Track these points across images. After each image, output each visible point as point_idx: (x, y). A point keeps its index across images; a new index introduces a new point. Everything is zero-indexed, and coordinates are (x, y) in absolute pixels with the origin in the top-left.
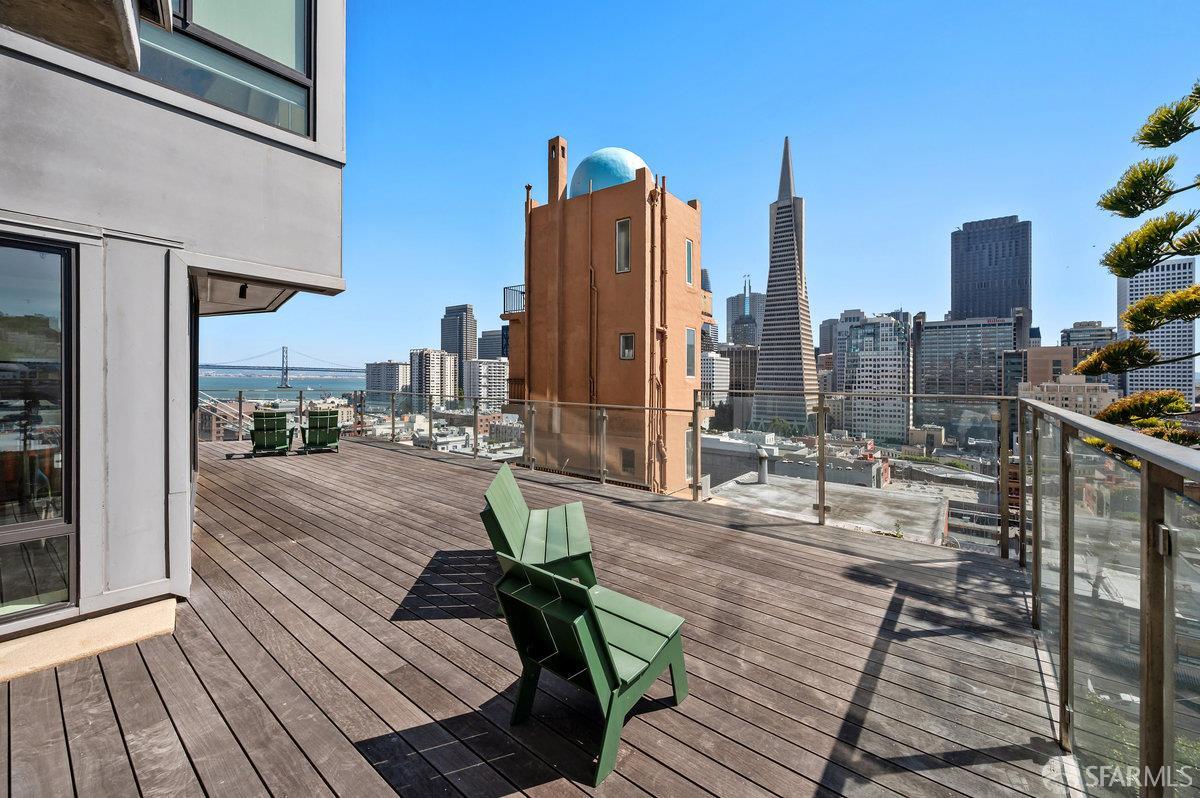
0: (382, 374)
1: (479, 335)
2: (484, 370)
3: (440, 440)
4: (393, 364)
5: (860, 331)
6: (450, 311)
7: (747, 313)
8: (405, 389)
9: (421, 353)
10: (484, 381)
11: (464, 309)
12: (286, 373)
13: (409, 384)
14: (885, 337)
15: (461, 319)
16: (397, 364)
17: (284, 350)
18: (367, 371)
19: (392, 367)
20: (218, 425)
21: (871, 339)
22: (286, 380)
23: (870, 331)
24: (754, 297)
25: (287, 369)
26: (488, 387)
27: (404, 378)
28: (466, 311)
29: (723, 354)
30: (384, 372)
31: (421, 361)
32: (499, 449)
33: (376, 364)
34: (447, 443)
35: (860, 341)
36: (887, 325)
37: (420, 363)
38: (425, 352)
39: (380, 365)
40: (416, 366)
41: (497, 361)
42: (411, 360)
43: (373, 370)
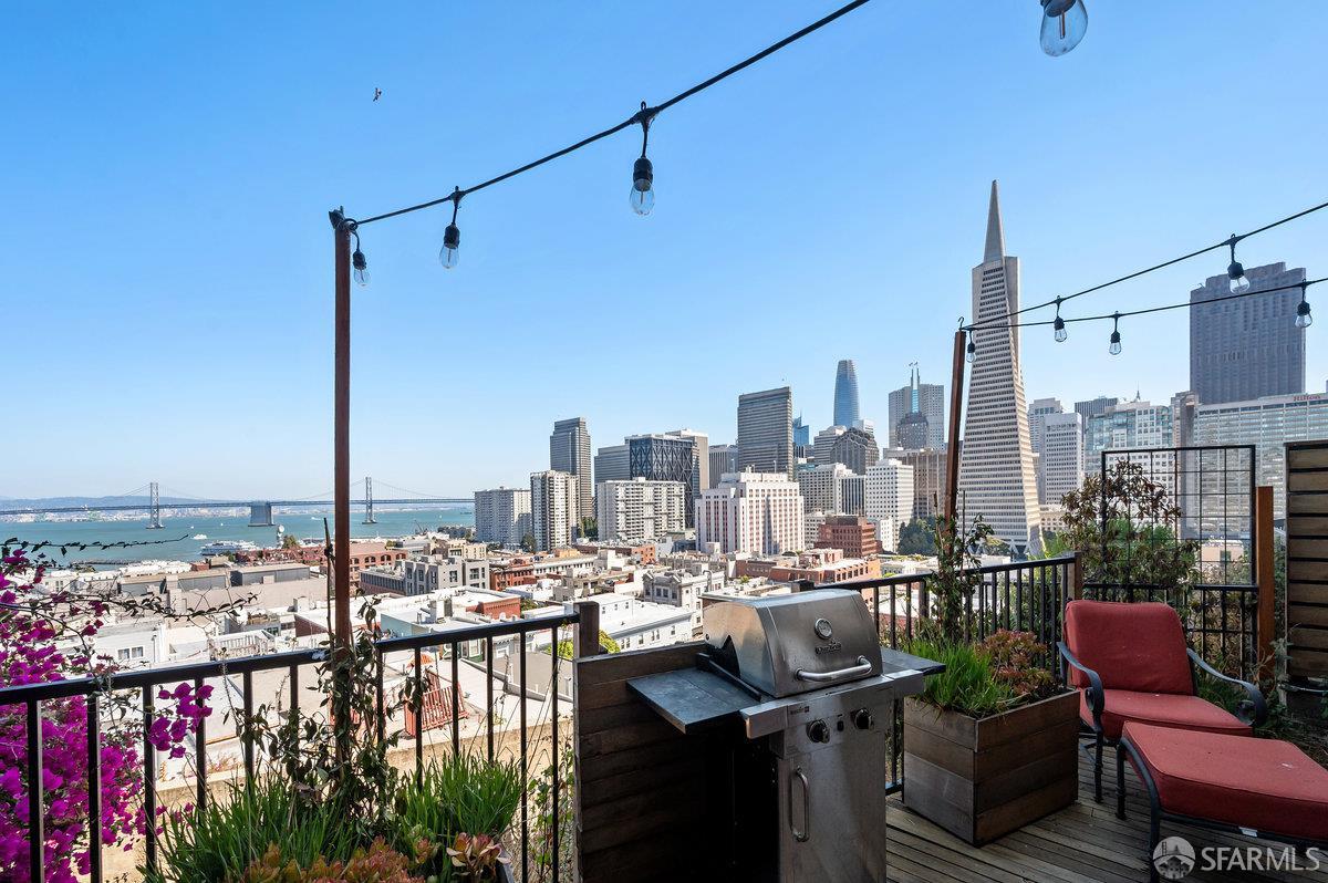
0: (493, 502)
1: (594, 453)
2: (621, 493)
4: (506, 491)
5: (1106, 422)
6: (559, 427)
7: (915, 410)
8: (523, 517)
9: (544, 477)
10: (621, 506)
11: (576, 423)
12: (371, 507)
13: (530, 511)
14: (1143, 428)
15: (573, 435)
16: (513, 491)
18: (476, 501)
19: (506, 496)
21: (1124, 431)
22: (371, 514)
23: (1120, 421)
24: (925, 390)
26: (626, 514)
27: (522, 505)
28: (578, 426)
29: (904, 460)
30: (495, 500)
31: (542, 487)
33: (485, 492)
35: (1106, 435)
36: (1146, 412)
38: (548, 475)
39: (490, 492)
40: (538, 492)
41: (634, 482)
42: (532, 484)
43: (483, 498)
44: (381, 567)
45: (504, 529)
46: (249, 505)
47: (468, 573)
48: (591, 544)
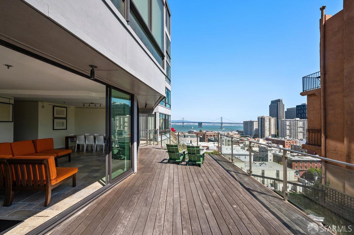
0: (248, 124)
1: (285, 110)
2: (288, 123)
3: (269, 149)
4: (252, 121)
6: (272, 102)
8: (256, 129)
9: (262, 118)
10: (288, 127)
12: (222, 124)
13: (257, 128)
15: (277, 105)
16: (254, 121)
17: (221, 118)
18: (244, 124)
19: (251, 123)
20: (207, 137)
22: (222, 126)
25: (222, 123)
26: (290, 130)
27: (256, 126)
28: (279, 102)
30: (249, 124)
31: (262, 120)
32: (296, 156)
33: (246, 121)
34: (272, 150)
37: (261, 121)
38: (263, 117)
39: (248, 121)
40: (260, 122)
41: (294, 120)
42: (258, 120)
43: (246, 123)
44: (211, 137)
45: (251, 132)
46: (198, 122)
47: (227, 141)
48: (272, 138)
